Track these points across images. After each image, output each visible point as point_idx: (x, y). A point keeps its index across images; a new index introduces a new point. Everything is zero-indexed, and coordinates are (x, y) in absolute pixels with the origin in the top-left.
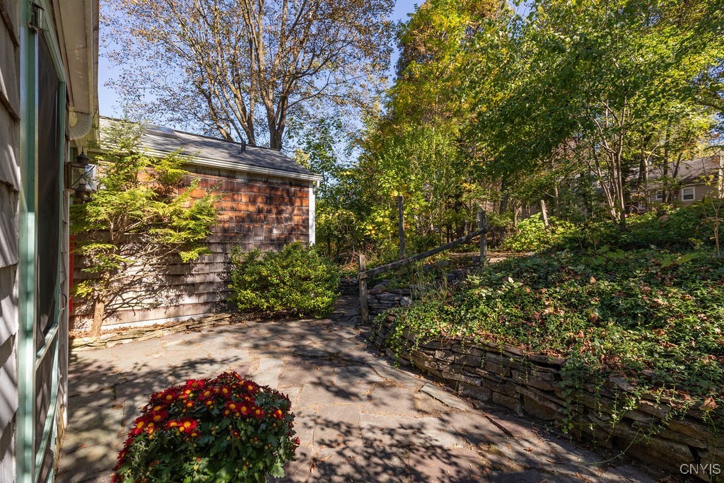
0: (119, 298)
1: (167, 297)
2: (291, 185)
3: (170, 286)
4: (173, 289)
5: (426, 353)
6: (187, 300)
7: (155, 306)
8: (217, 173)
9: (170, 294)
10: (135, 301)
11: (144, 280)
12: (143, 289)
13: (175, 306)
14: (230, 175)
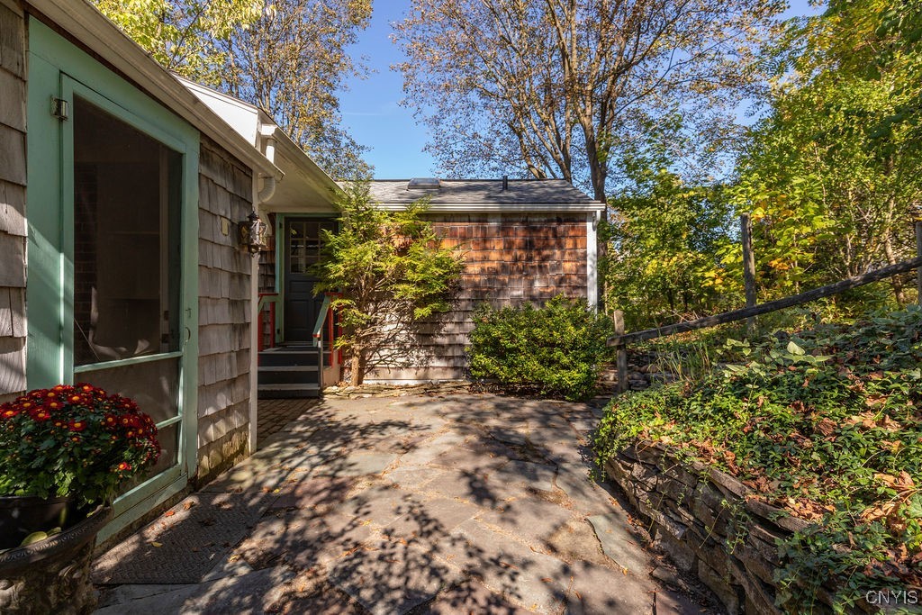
0: (377, 354)
1: (418, 357)
2: (560, 221)
3: (421, 346)
4: (423, 349)
5: (623, 465)
6: (437, 363)
7: (407, 366)
8: (467, 219)
9: (421, 354)
10: (389, 359)
11: (398, 338)
12: (396, 347)
13: (426, 367)
14: (481, 219)
